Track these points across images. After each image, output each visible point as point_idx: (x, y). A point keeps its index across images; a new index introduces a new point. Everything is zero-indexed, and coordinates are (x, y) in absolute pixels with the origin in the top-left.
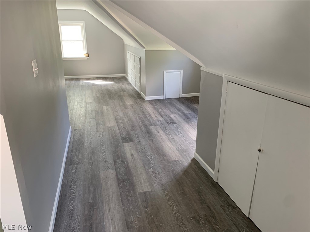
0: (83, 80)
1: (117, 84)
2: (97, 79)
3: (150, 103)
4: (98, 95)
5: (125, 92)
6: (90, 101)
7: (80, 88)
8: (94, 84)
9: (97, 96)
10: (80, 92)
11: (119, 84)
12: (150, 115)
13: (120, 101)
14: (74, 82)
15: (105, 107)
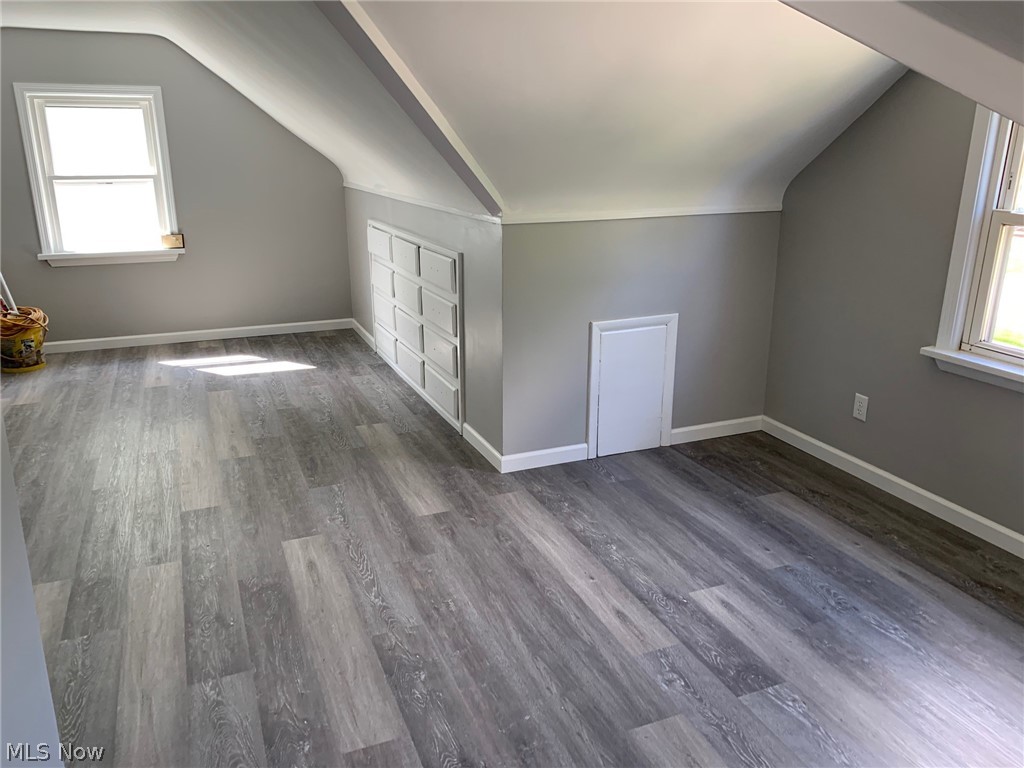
0: (159, 356)
1: (324, 374)
2: (228, 345)
3: (531, 492)
4: (245, 451)
5: (379, 421)
6: (206, 505)
7: (149, 409)
8: (213, 377)
9: (240, 461)
10: (147, 435)
11: (335, 373)
12: (580, 604)
13: (371, 491)
14: (115, 372)
15: (295, 542)
